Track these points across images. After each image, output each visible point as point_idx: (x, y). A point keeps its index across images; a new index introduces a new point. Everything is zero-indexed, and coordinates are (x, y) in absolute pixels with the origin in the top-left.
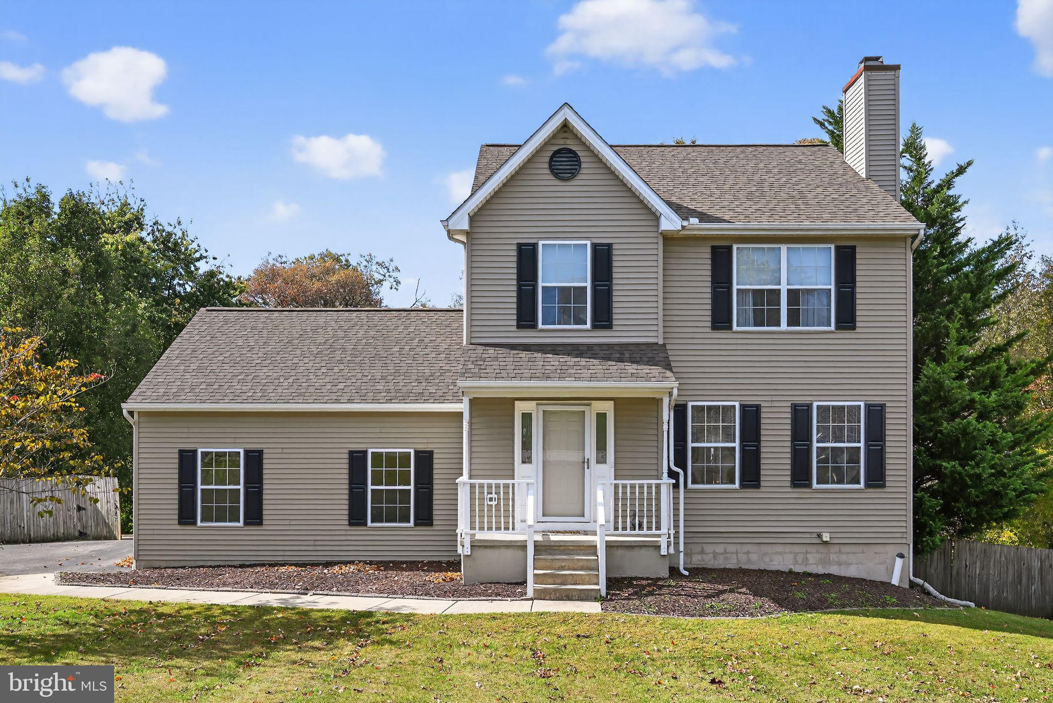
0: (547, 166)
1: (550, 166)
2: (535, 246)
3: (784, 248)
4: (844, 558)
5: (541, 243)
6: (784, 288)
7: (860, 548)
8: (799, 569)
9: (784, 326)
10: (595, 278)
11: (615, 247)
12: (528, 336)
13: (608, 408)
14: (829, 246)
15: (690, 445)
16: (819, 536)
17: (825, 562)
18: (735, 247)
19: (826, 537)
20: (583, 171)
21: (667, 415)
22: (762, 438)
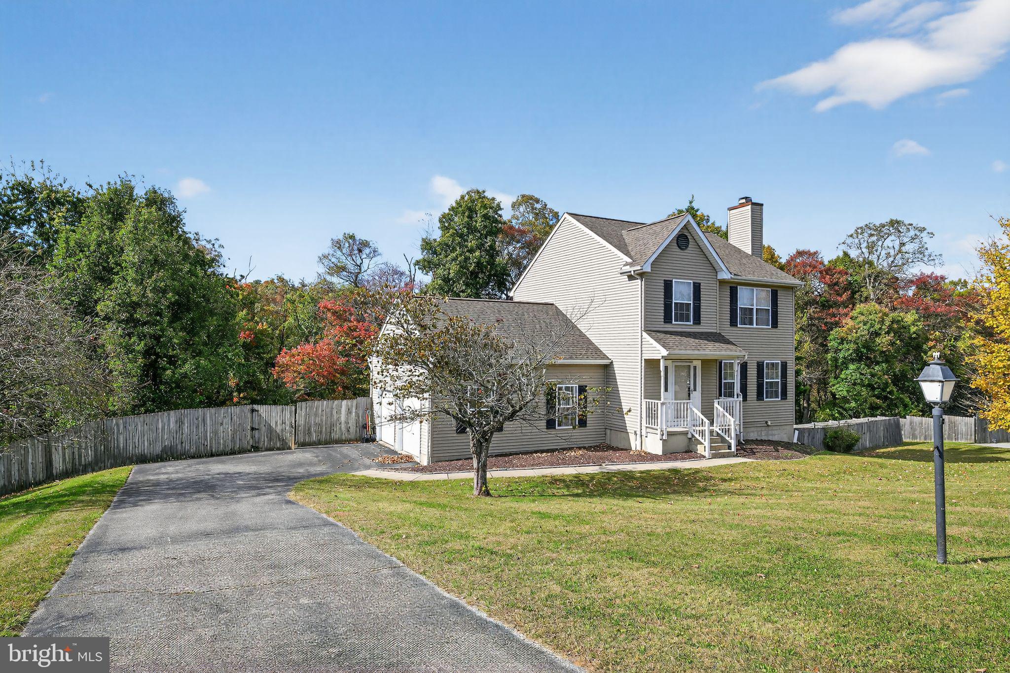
0: (676, 245)
1: (677, 244)
2: (671, 281)
3: (755, 289)
4: (773, 432)
5: (674, 280)
6: (755, 308)
7: (778, 428)
8: (759, 439)
9: (755, 326)
10: (694, 300)
11: (702, 284)
12: (668, 327)
13: (698, 364)
14: (768, 289)
15: (723, 381)
16: (766, 422)
17: (767, 435)
18: (738, 287)
19: (769, 423)
20: (688, 249)
21: (737, 369)
22: (748, 378)
